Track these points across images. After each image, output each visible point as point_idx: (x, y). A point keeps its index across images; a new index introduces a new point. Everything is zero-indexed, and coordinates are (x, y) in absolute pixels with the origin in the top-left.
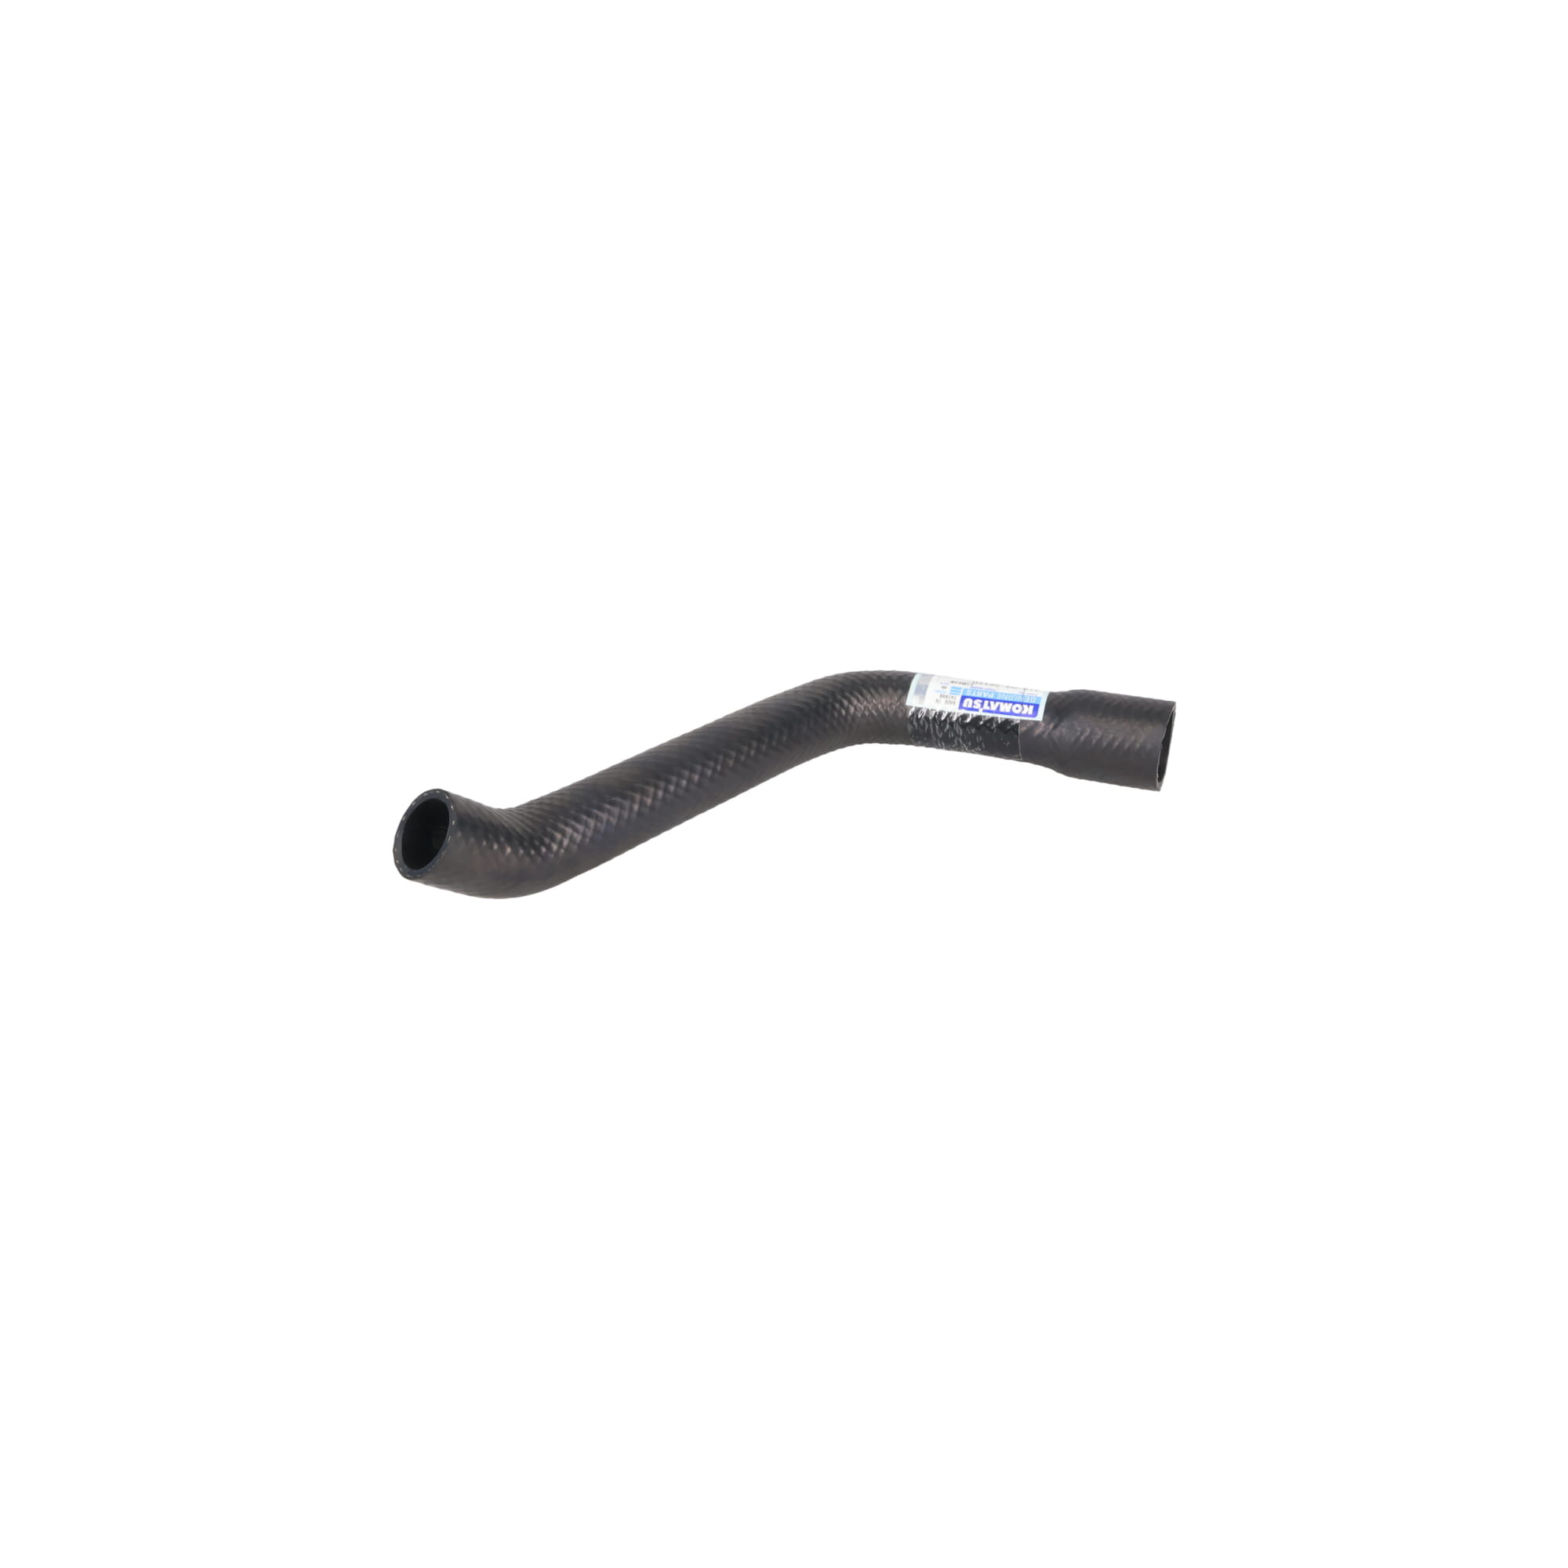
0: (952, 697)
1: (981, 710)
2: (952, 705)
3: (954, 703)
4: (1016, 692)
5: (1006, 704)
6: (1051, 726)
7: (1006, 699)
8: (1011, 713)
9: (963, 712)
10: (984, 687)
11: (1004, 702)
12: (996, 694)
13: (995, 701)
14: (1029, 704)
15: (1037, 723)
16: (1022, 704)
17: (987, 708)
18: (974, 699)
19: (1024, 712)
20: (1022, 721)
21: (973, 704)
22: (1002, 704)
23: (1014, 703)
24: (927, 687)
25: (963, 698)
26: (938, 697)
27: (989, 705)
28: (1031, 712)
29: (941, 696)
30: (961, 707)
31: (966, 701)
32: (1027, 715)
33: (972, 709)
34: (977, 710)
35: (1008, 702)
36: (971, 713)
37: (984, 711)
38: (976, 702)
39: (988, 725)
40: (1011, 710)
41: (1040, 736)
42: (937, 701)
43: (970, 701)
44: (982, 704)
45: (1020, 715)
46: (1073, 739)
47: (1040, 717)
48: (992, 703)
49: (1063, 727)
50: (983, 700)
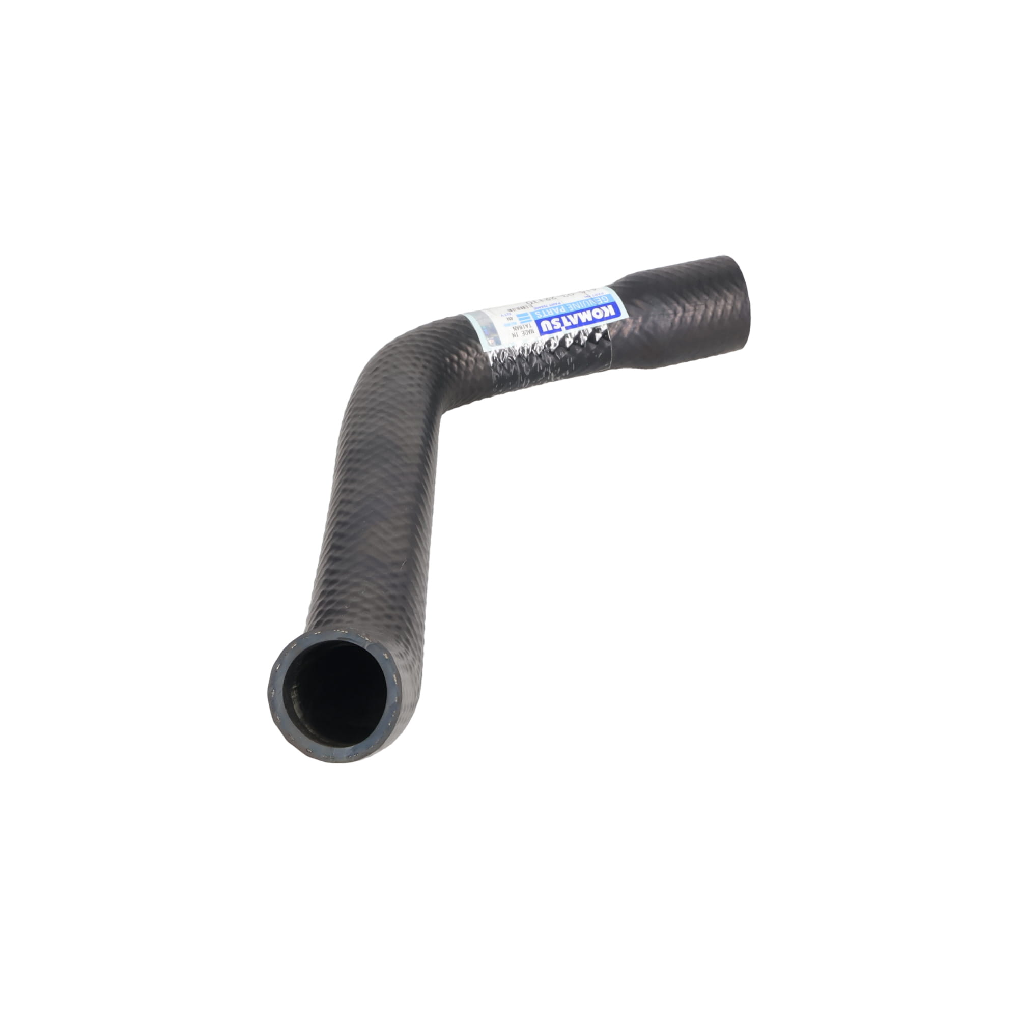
0: (527, 326)
1: (563, 328)
2: (531, 335)
3: (533, 332)
4: (581, 297)
5: (584, 313)
6: (640, 320)
7: (579, 308)
8: (595, 320)
9: (546, 337)
10: (547, 303)
11: (581, 311)
12: (565, 306)
13: (572, 313)
14: (606, 305)
15: (624, 321)
16: (599, 307)
17: (569, 324)
18: (549, 319)
19: (607, 315)
20: (609, 325)
21: (553, 326)
22: (580, 314)
23: (591, 309)
24: (492, 324)
25: (538, 322)
26: (513, 331)
27: (568, 320)
28: (613, 313)
29: (515, 329)
30: (542, 333)
31: (543, 324)
32: (610, 317)
33: (554, 331)
34: (560, 330)
35: (585, 310)
36: (554, 335)
37: (567, 328)
38: (554, 321)
39: (577, 342)
40: (593, 318)
41: (631, 334)
42: (514, 335)
43: (547, 322)
44: (561, 321)
45: (603, 319)
46: (669, 324)
47: (624, 315)
48: (570, 317)
49: (654, 316)
50: (559, 316)
